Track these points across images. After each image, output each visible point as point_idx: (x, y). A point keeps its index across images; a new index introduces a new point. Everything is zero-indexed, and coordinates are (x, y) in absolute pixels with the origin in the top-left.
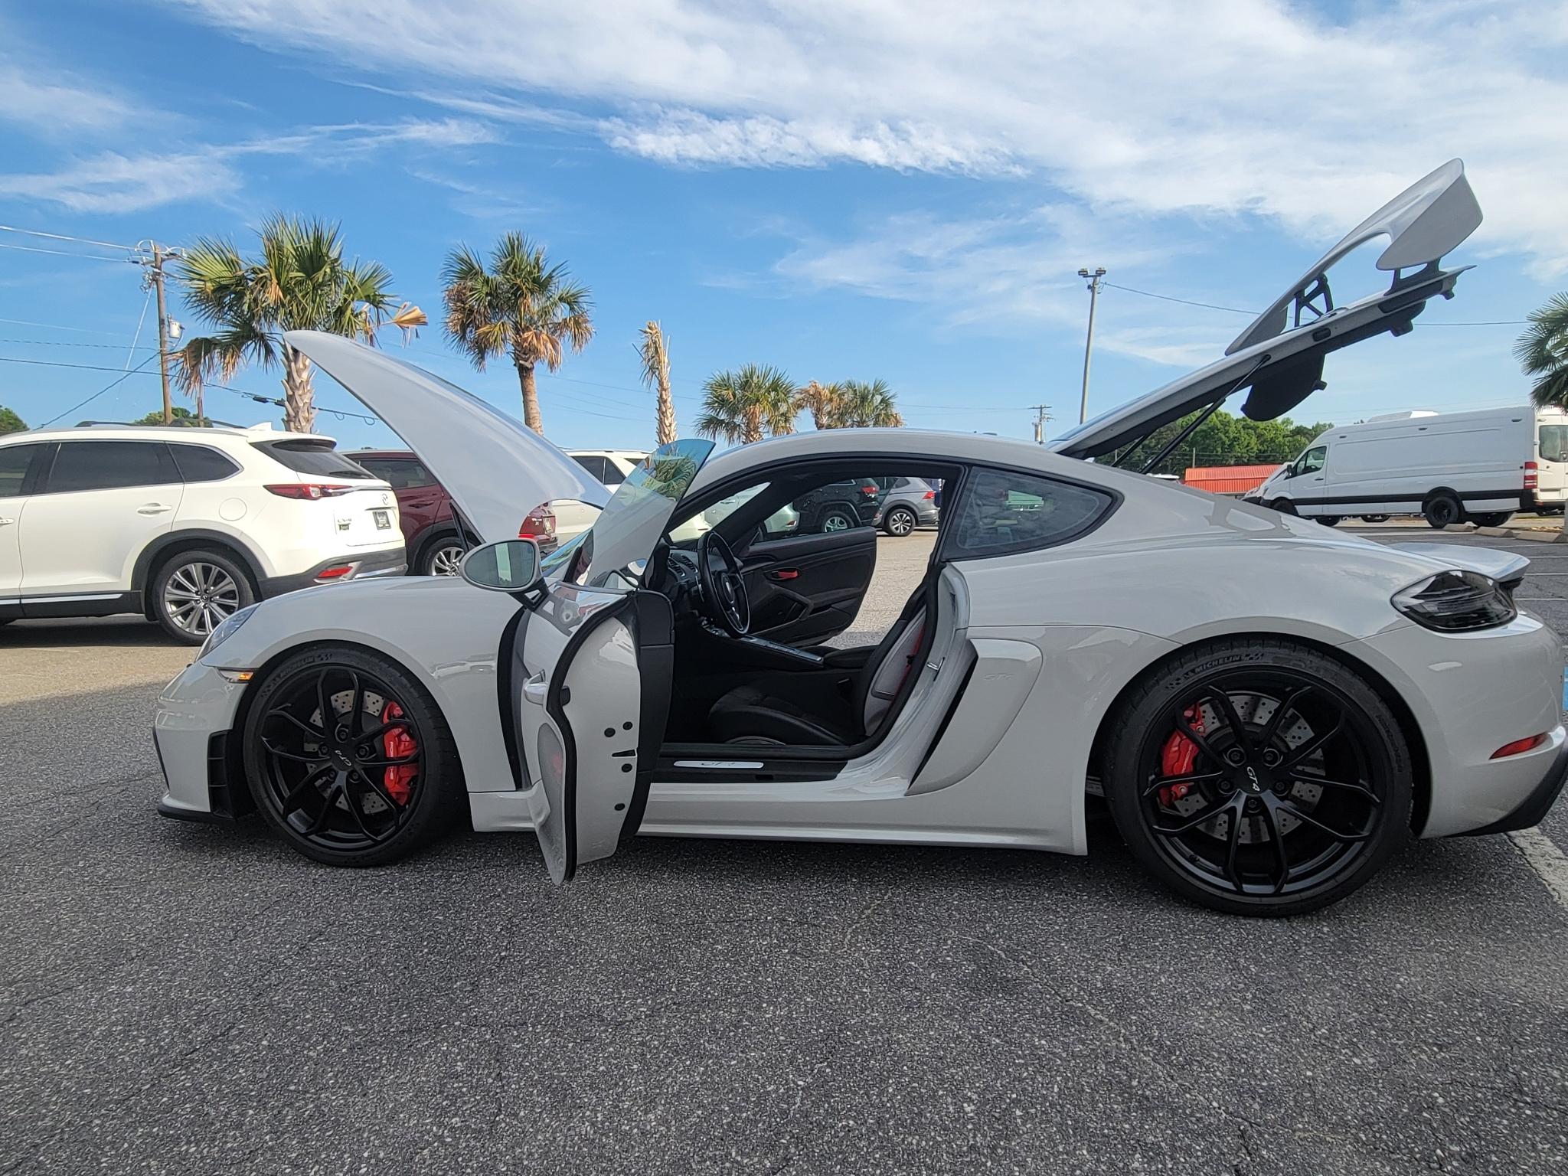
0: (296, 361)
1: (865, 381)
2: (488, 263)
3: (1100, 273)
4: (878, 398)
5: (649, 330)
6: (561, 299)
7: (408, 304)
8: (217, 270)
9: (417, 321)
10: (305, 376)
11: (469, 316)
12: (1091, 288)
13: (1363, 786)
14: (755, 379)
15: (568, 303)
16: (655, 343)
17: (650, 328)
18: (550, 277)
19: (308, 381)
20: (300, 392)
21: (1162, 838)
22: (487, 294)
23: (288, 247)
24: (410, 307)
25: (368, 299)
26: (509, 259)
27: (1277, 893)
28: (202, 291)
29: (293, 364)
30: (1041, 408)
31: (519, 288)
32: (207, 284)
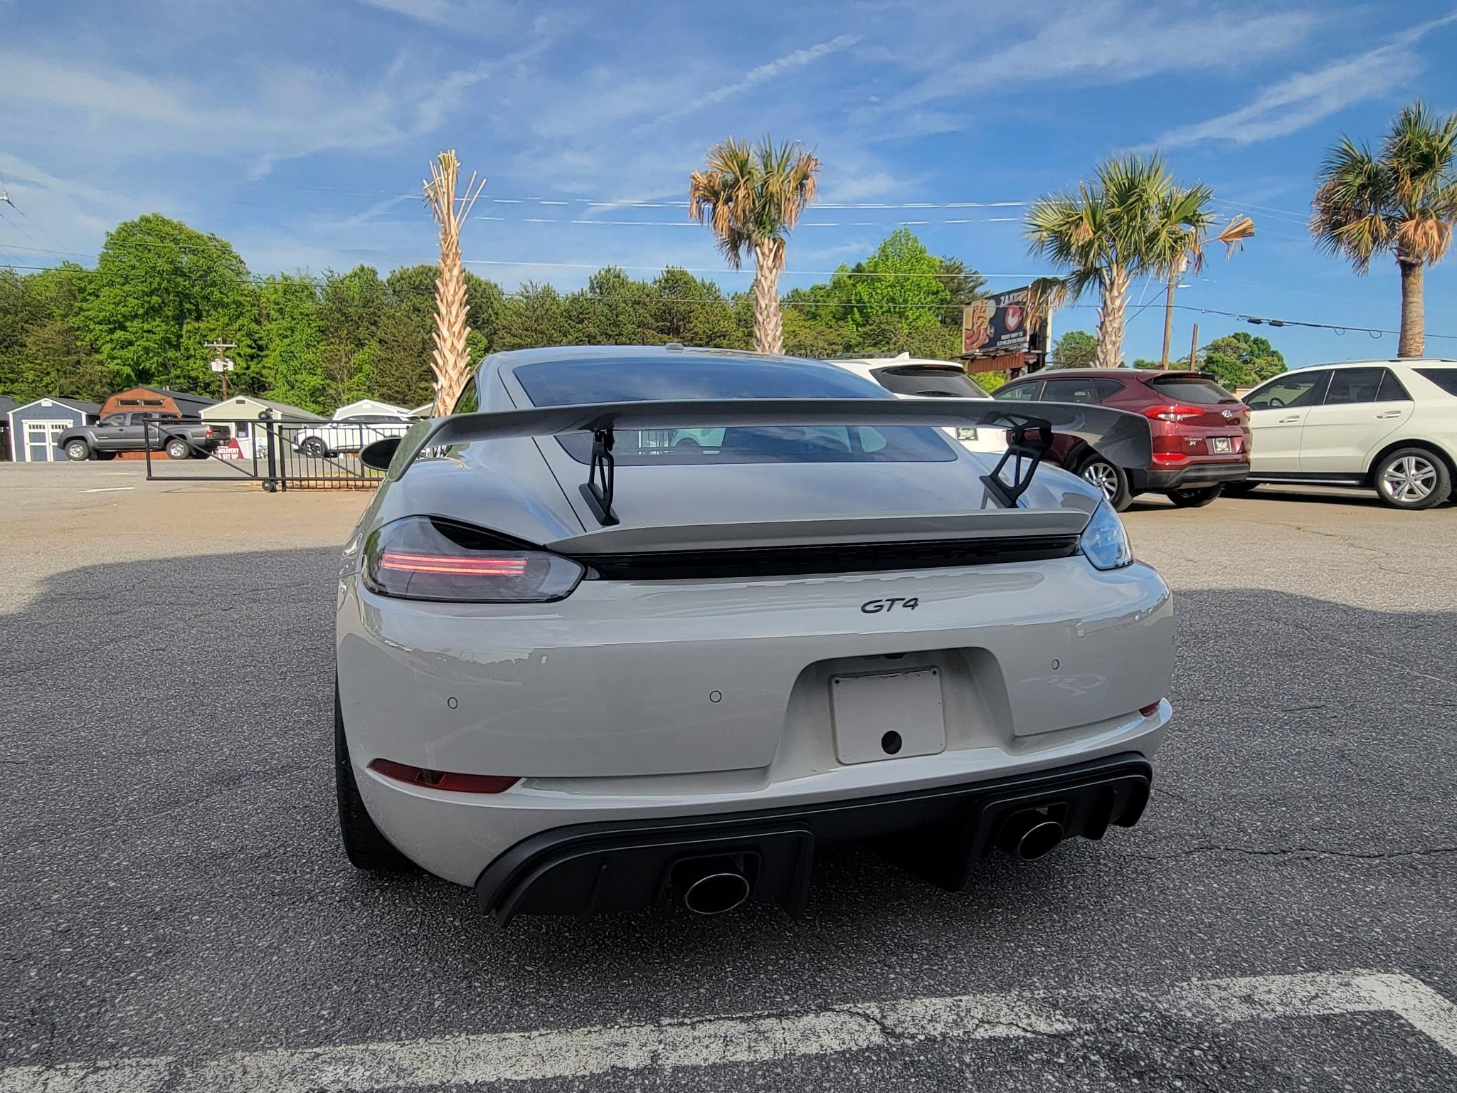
0: (1111, 290)
7: (1240, 216)
8: (1052, 218)
9: (1243, 233)
10: (1118, 302)
19: (1120, 308)
20: (1111, 318)
23: (1111, 187)
24: (1243, 218)
28: (1044, 241)
29: (1108, 293)
32: (1045, 234)
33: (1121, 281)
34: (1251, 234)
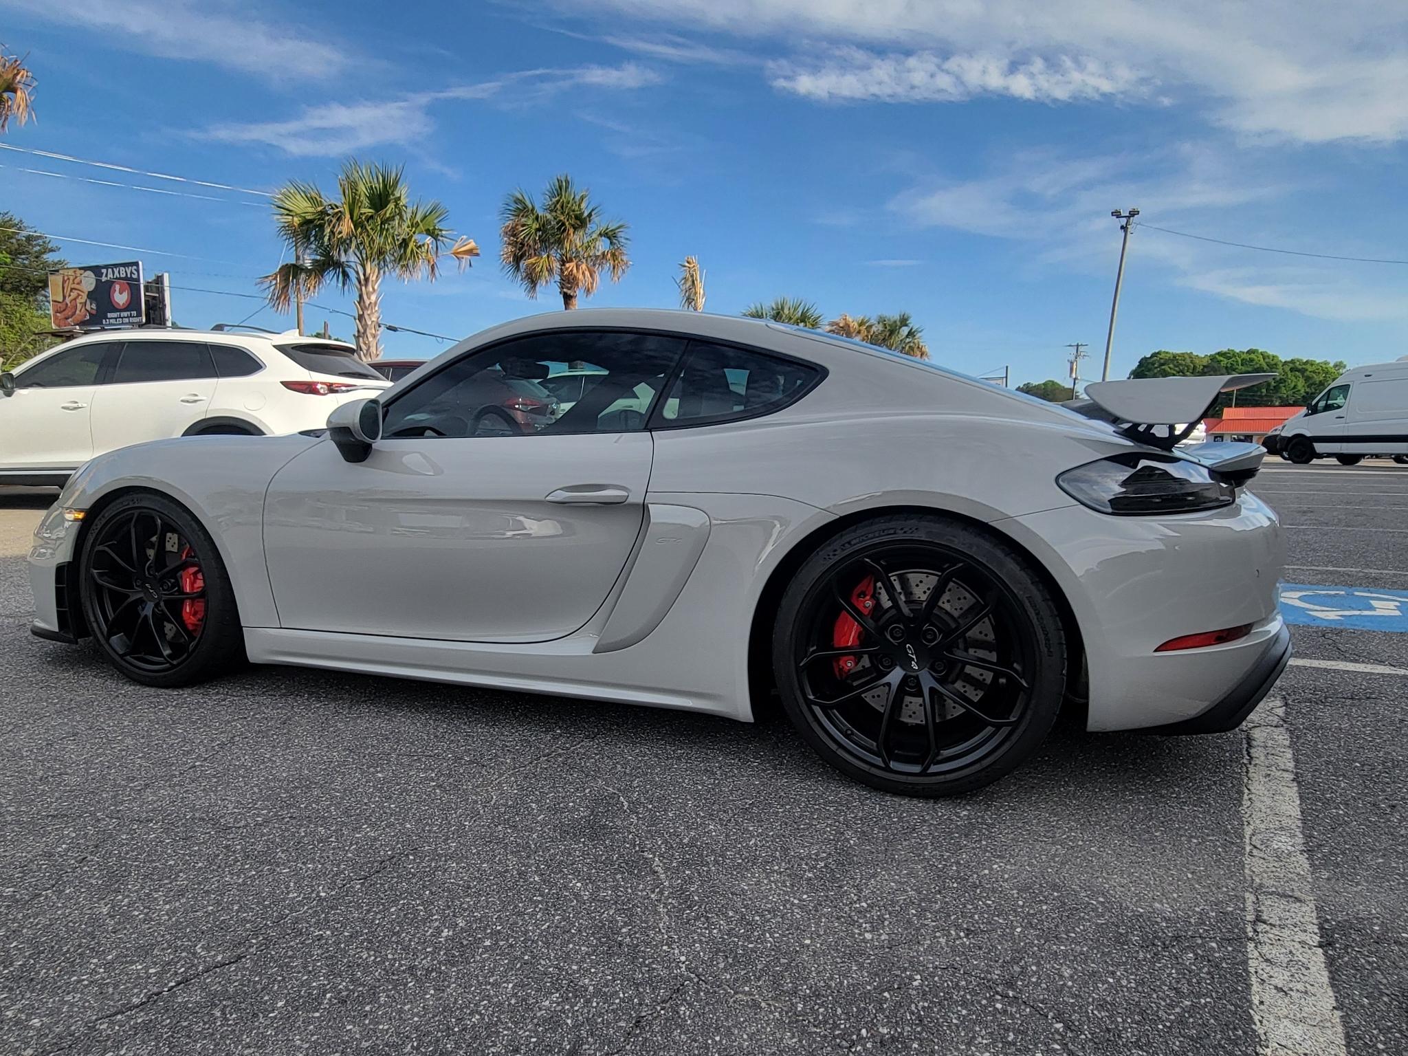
0: (366, 285)
1: (893, 315)
2: (540, 202)
3: (1133, 213)
4: (905, 331)
5: (687, 264)
6: (600, 235)
7: (465, 237)
8: (302, 207)
9: (470, 252)
10: (373, 298)
11: (520, 249)
12: (1124, 228)
13: (1016, 671)
14: (786, 311)
15: (609, 238)
16: (692, 276)
17: (688, 262)
18: (590, 215)
19: (376, 303)
20: (369, 312)
21: (817, 709)
22: (538, 230)
23: (362, 188)
24: (467, 239)
25: (428, 232)
26: (557, 198)
27: (923, 773)
28: (290, 225)
29: (363, 288)
30: (1078, 346)
31: (563, 224)
32: (295, 219)
33: (374, 278)
34: (477, 255)
